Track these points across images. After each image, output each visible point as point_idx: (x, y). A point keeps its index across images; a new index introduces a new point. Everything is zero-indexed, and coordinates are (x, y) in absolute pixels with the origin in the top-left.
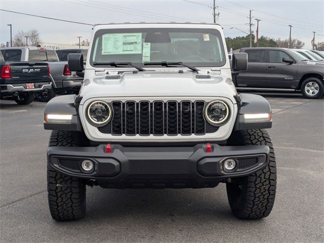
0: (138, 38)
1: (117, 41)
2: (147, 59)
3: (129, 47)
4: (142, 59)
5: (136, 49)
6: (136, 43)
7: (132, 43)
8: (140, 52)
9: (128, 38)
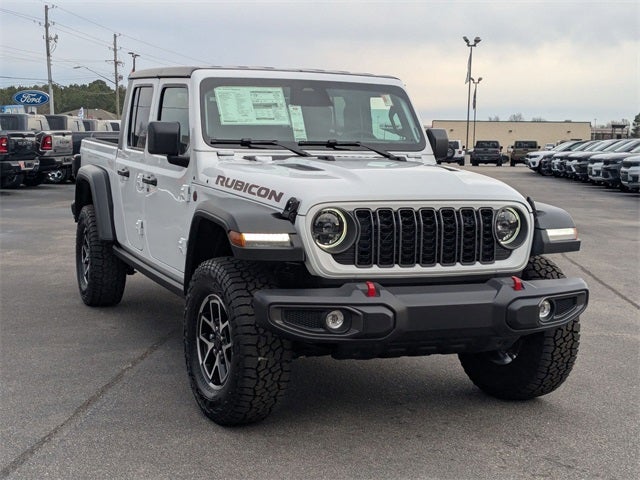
0: (276, 95)
1: (243, 101)
2: (301, 135)
3: (266, 112)
4: (293, 134)
5: (278, 116)
6: (276, 105)
7: (268, 106)
8: (286, 122)
9: (260, 95)
